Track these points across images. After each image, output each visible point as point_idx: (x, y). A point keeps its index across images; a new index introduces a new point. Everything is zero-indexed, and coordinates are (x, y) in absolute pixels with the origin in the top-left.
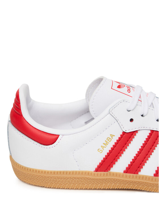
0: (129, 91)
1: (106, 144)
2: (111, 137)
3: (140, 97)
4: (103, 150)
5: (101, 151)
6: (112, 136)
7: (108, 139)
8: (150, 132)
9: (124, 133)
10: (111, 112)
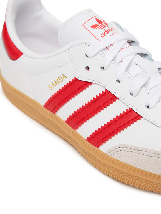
0: (103, 35)
1: (57, 83)
2: (62, 78)
3: (111, 45)
4: (53, 87)
5: (51, 88)
6: (65, 77)
7: (60, 78)
8: (104, 91)
9: (76, 80)
10: (68, 51)
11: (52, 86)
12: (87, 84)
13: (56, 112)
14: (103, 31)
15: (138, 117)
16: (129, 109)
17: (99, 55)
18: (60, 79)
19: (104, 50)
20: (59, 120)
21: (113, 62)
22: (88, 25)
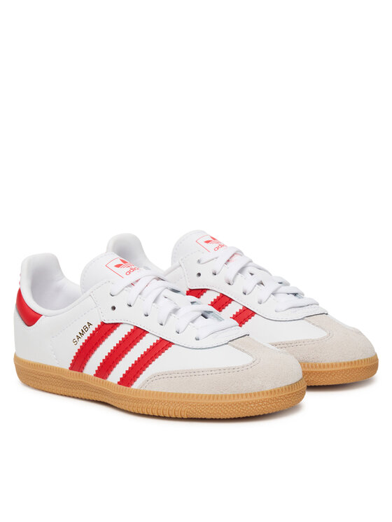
0: (128, 273)
1: (82, 334)
2: (88, 326)
5: (76, 343)
8: (133, 328)
9: (103, 324)
10: (92, 294)
11: (77, 340)
12: (115, 325)
13: (83, 368)
14: (128, 269)
15: (169, 344)
16: (159, 339)
17: (124, 291)
18: (86, 328)
19: (129, 286)
20: (87, 377)
21: (140, 296)
22: (112, 265)
